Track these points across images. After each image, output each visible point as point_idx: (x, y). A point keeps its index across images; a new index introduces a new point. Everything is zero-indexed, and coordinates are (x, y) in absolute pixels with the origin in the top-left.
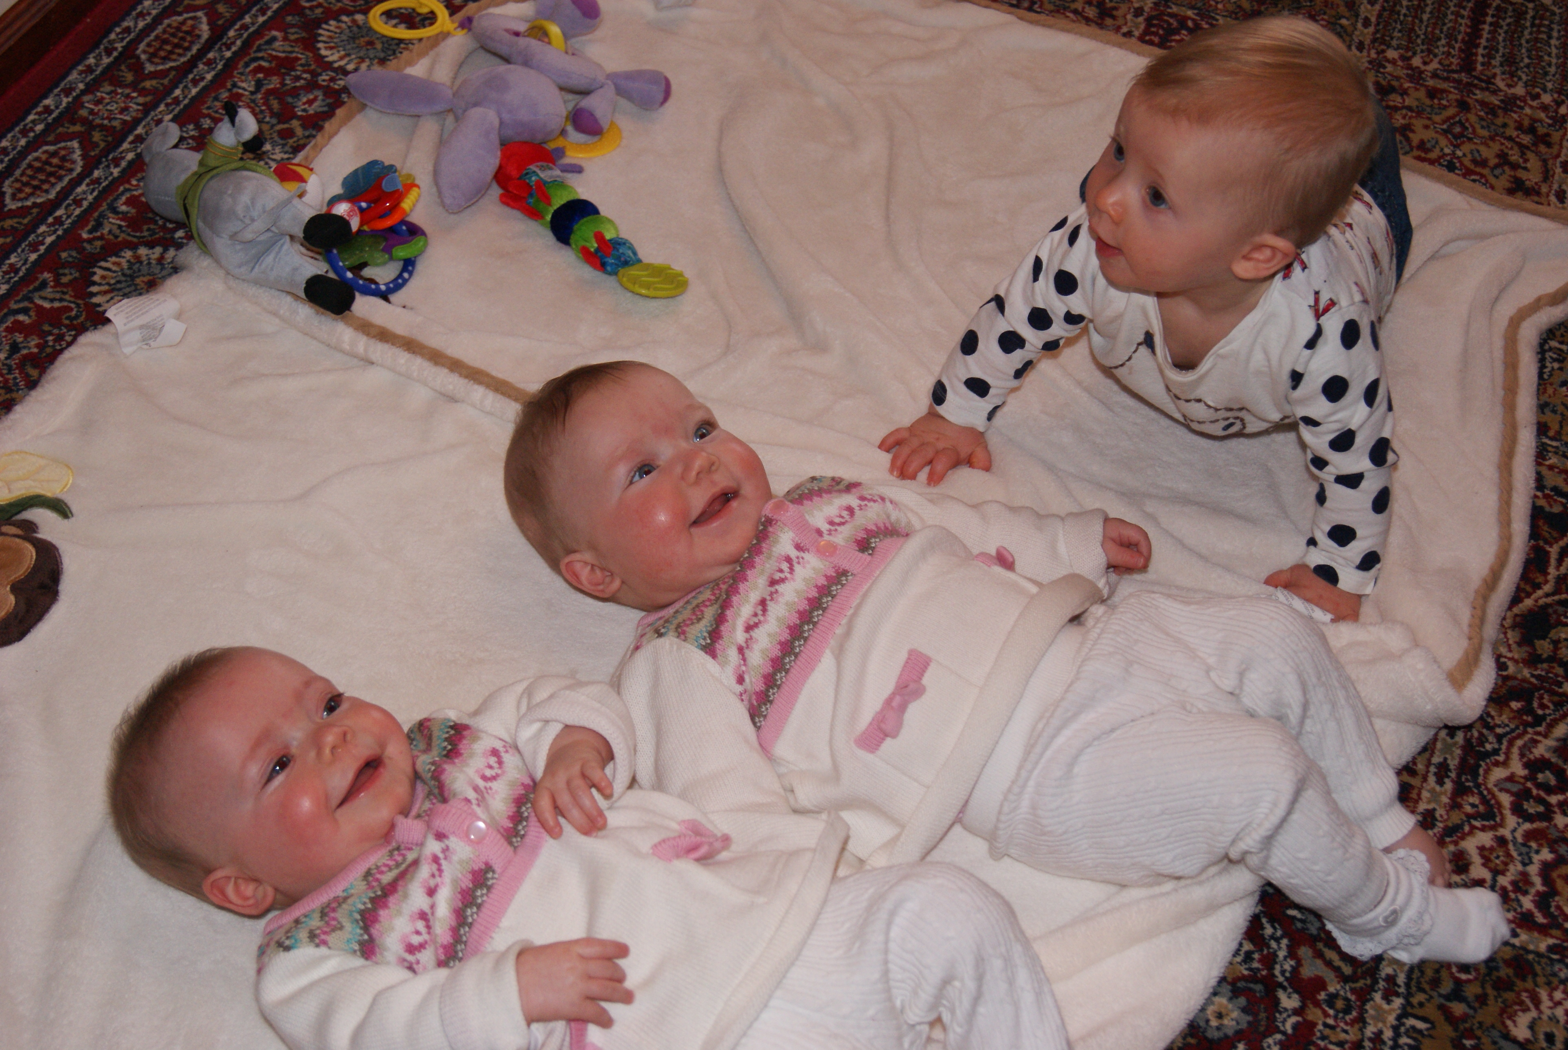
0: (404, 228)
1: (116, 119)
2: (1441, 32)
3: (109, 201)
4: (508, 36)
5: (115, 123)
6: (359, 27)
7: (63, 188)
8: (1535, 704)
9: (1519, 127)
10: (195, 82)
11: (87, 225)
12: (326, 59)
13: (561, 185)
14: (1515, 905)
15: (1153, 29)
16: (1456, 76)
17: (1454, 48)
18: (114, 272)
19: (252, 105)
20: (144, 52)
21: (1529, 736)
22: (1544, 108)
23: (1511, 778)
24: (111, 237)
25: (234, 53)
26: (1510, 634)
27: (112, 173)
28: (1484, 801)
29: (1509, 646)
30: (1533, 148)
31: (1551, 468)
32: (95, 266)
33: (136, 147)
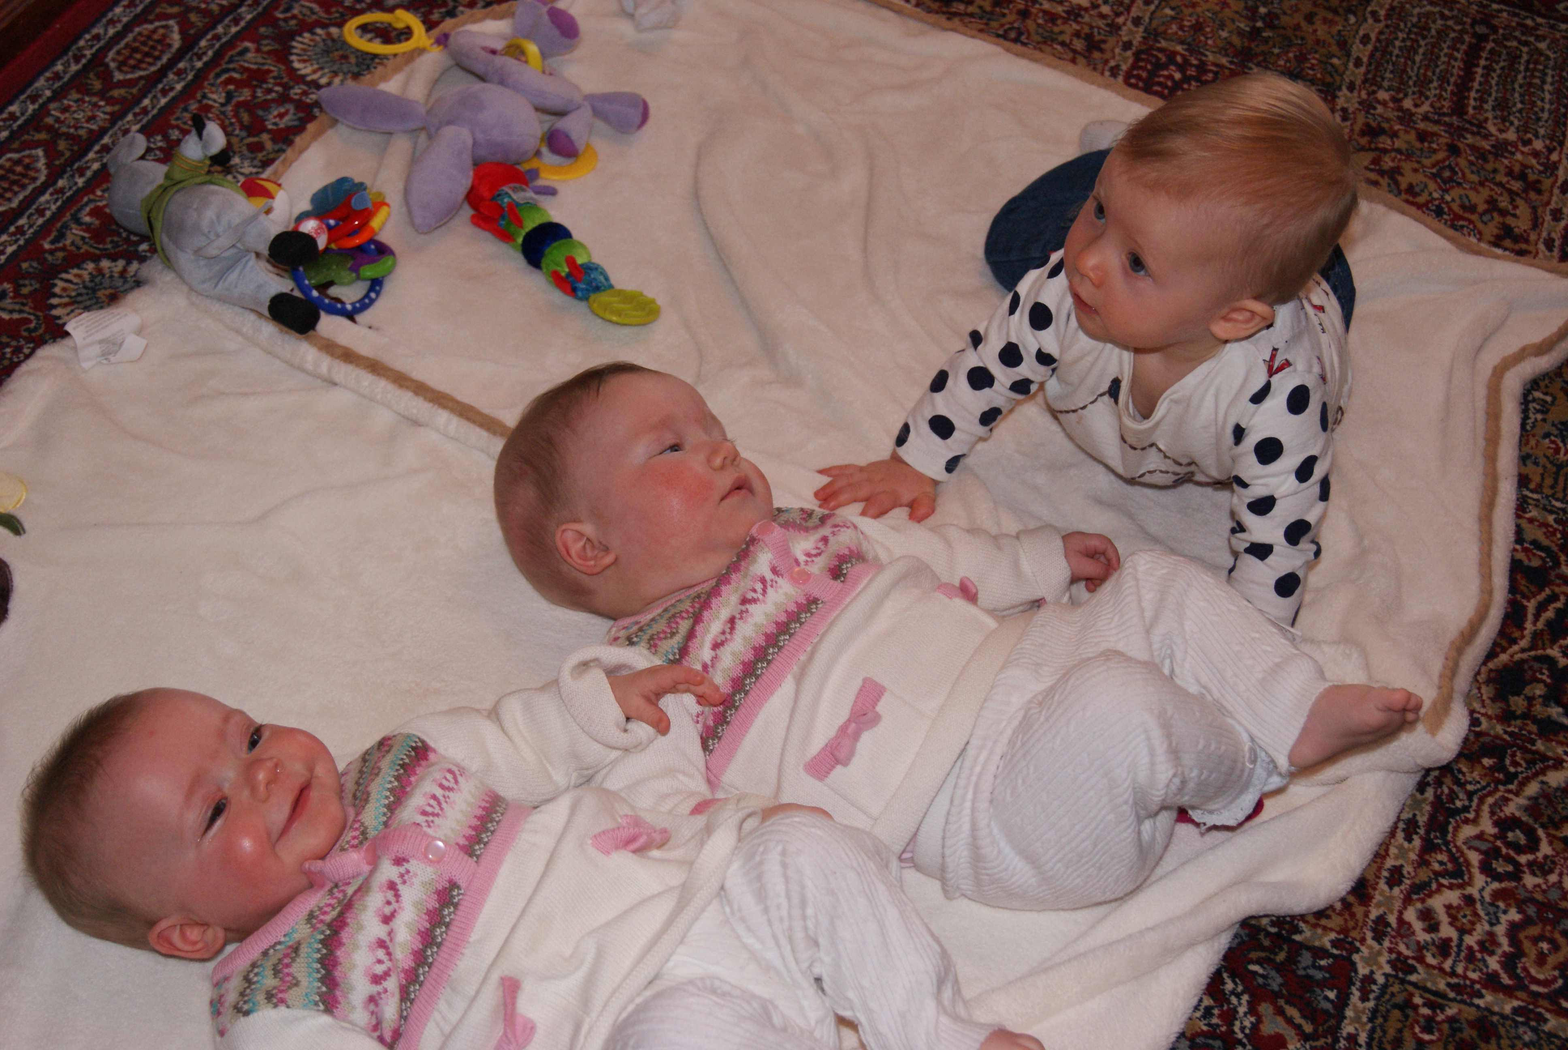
0: (373, 247)
1: (83, 128)
2: (1434, 74)
3: (72, 211)
4: (483, 53)
5: (82, 132)
6: (333, 40)
7: (26, 197)
8: (1508, 762)
9: (1510, 173)
10: (164, 93)
11: (49, 235)
12: (299, 73)
13: (533, 206)
14: (1481, 965)
15: (1142, 64)
16: (1447, 119)
17: (1446, 91)
18: (76, 284)
19: (222, 117)
20: (114, 60)
21: (1500, 794)
22: (1536, 154)
23: (1480, 837)
24: (73, 248)
25: (205, 64)
26: (1484, 689)
27: (76, 183)
28: (1453, 859)
29: (1483, 701)
30: (1524, 195)
31: (1531, 521)
32: (55, 277)
33: (102, 157)
